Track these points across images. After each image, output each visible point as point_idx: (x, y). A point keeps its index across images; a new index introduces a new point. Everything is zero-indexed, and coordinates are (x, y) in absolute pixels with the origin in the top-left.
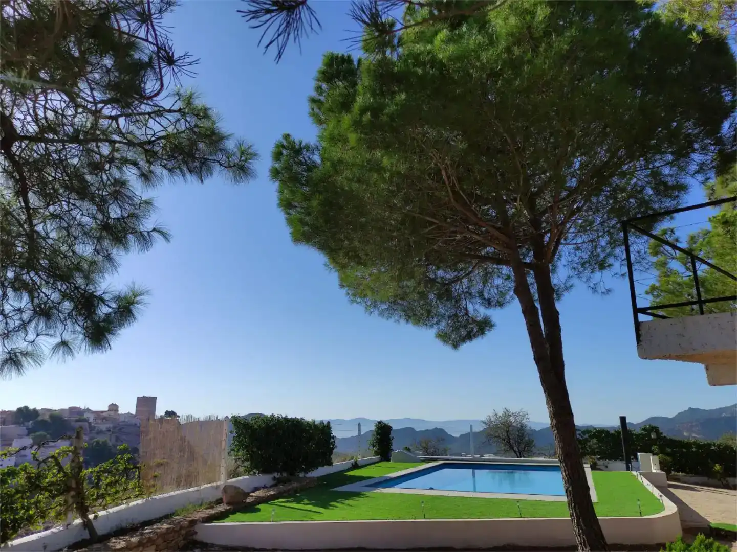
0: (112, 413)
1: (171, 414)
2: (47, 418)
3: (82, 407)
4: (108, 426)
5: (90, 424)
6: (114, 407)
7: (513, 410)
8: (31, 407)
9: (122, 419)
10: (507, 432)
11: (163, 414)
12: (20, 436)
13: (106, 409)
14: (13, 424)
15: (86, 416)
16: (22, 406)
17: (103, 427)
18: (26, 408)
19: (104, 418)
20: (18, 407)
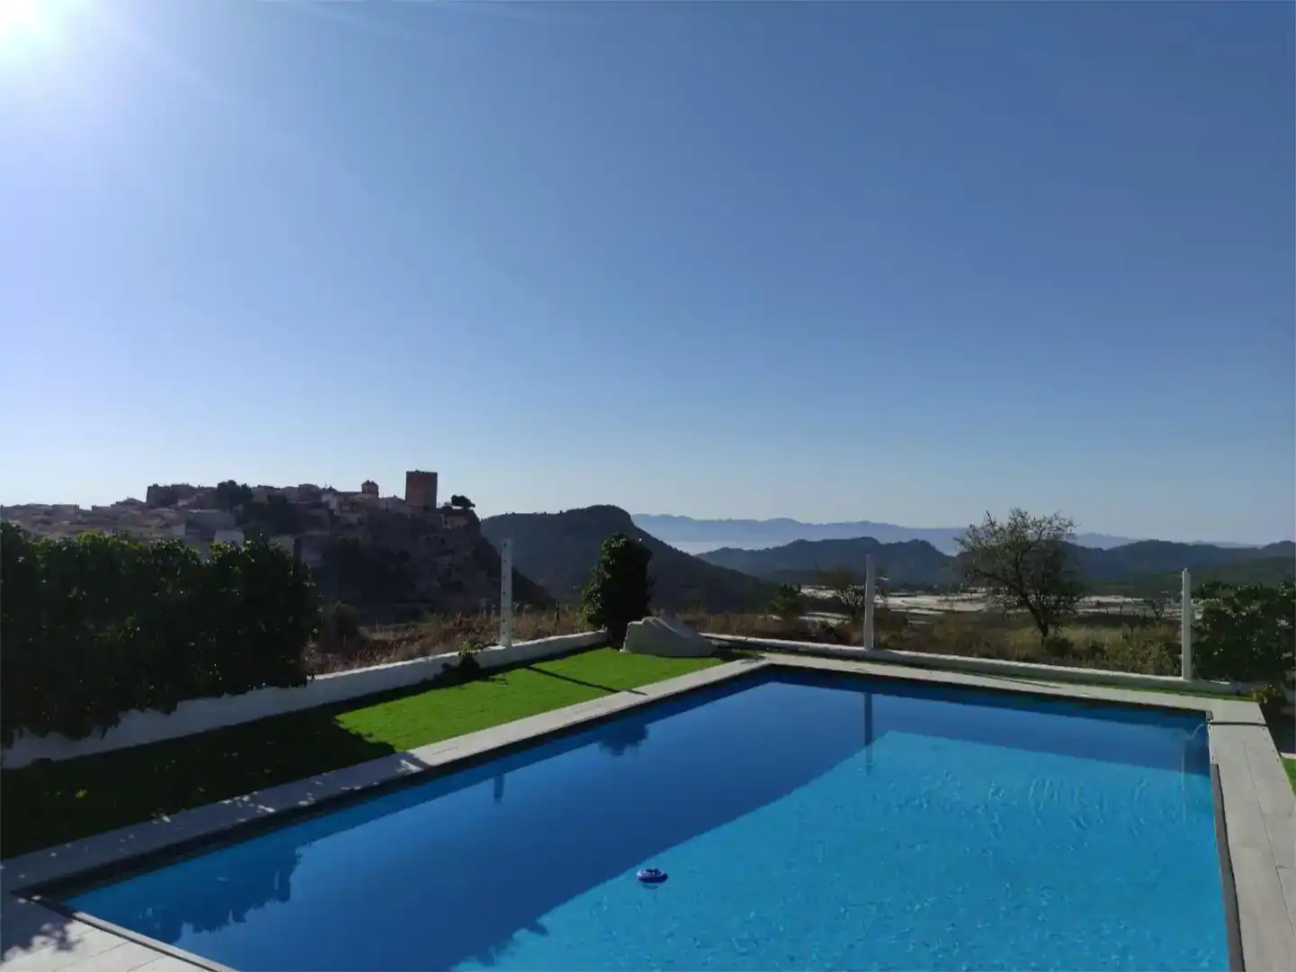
0: (367, 496)
1: (460, 500)
2: (264, 500)
3: (321, 486)
4: (359, 516)
5: (331, 512)
6: (370, 487)
7: (1035, 513)
8: (240, 483)
9: (384, 506)
10: (1016, 565)
11: (449, 500)
12: (226, 528)
13: (360, 490)
14: (214, 508)
15: (325, 498)
16: (226, 479)
17: (353, 518)
18: (232, 483)
19: (353, 504)
20: (220, 482)
